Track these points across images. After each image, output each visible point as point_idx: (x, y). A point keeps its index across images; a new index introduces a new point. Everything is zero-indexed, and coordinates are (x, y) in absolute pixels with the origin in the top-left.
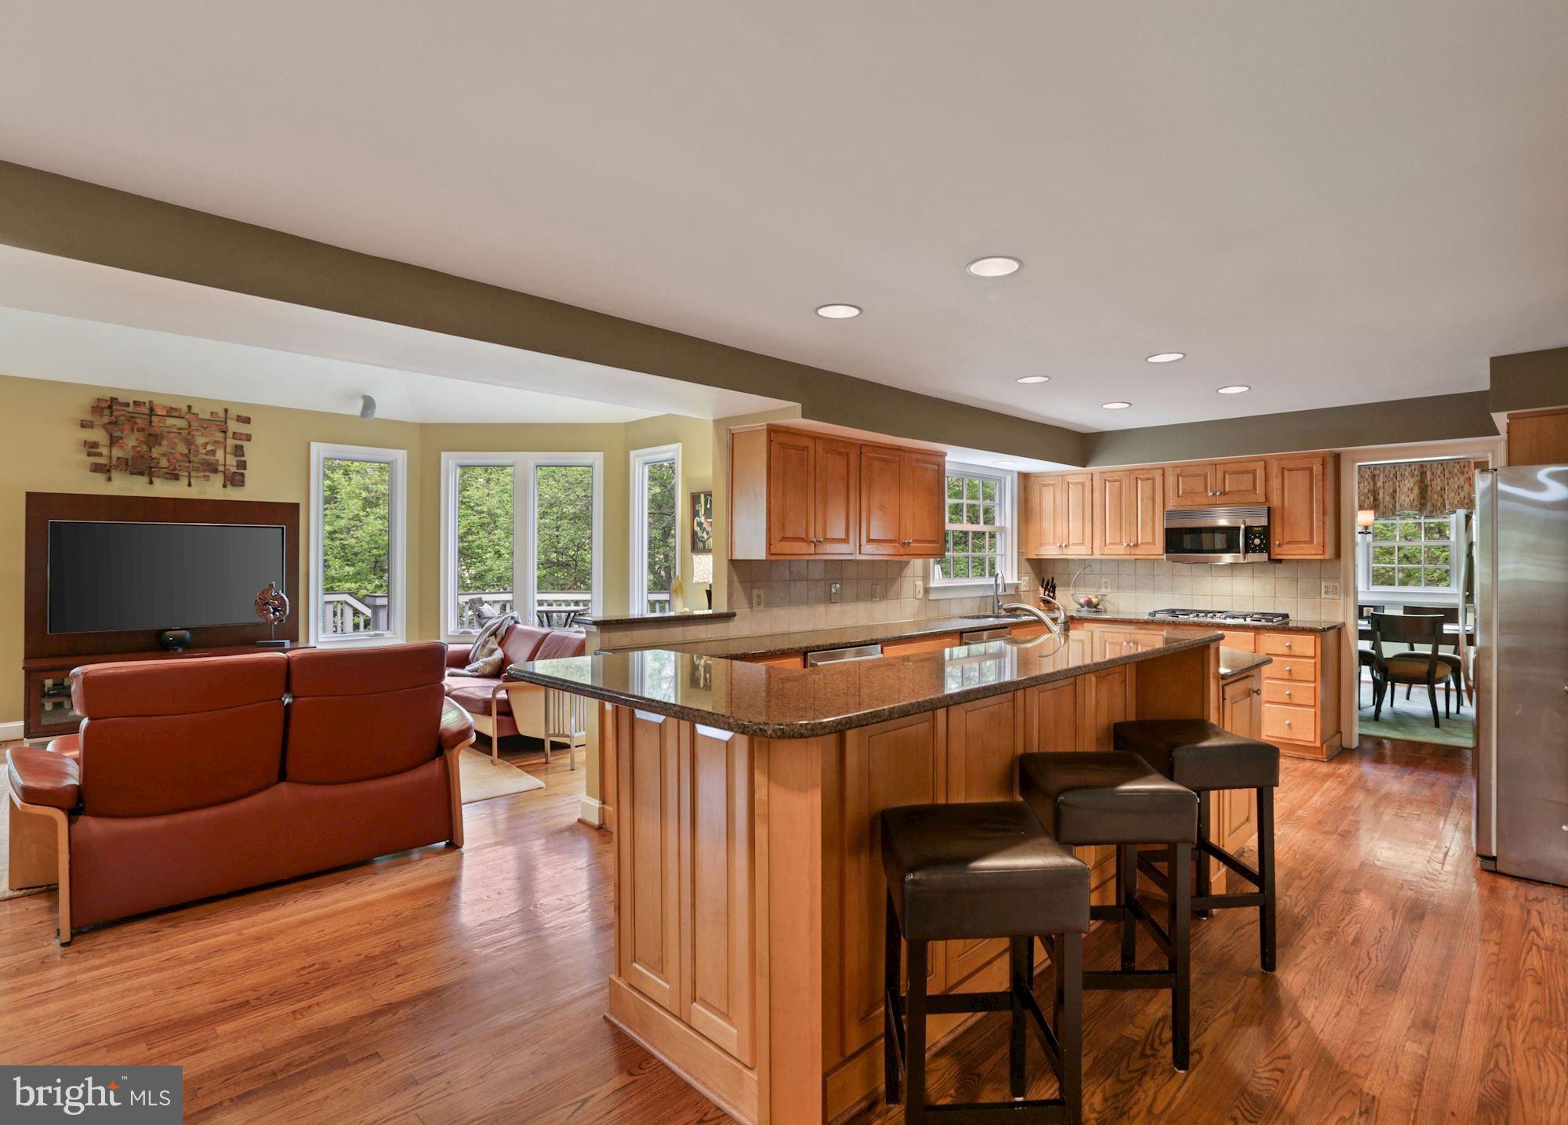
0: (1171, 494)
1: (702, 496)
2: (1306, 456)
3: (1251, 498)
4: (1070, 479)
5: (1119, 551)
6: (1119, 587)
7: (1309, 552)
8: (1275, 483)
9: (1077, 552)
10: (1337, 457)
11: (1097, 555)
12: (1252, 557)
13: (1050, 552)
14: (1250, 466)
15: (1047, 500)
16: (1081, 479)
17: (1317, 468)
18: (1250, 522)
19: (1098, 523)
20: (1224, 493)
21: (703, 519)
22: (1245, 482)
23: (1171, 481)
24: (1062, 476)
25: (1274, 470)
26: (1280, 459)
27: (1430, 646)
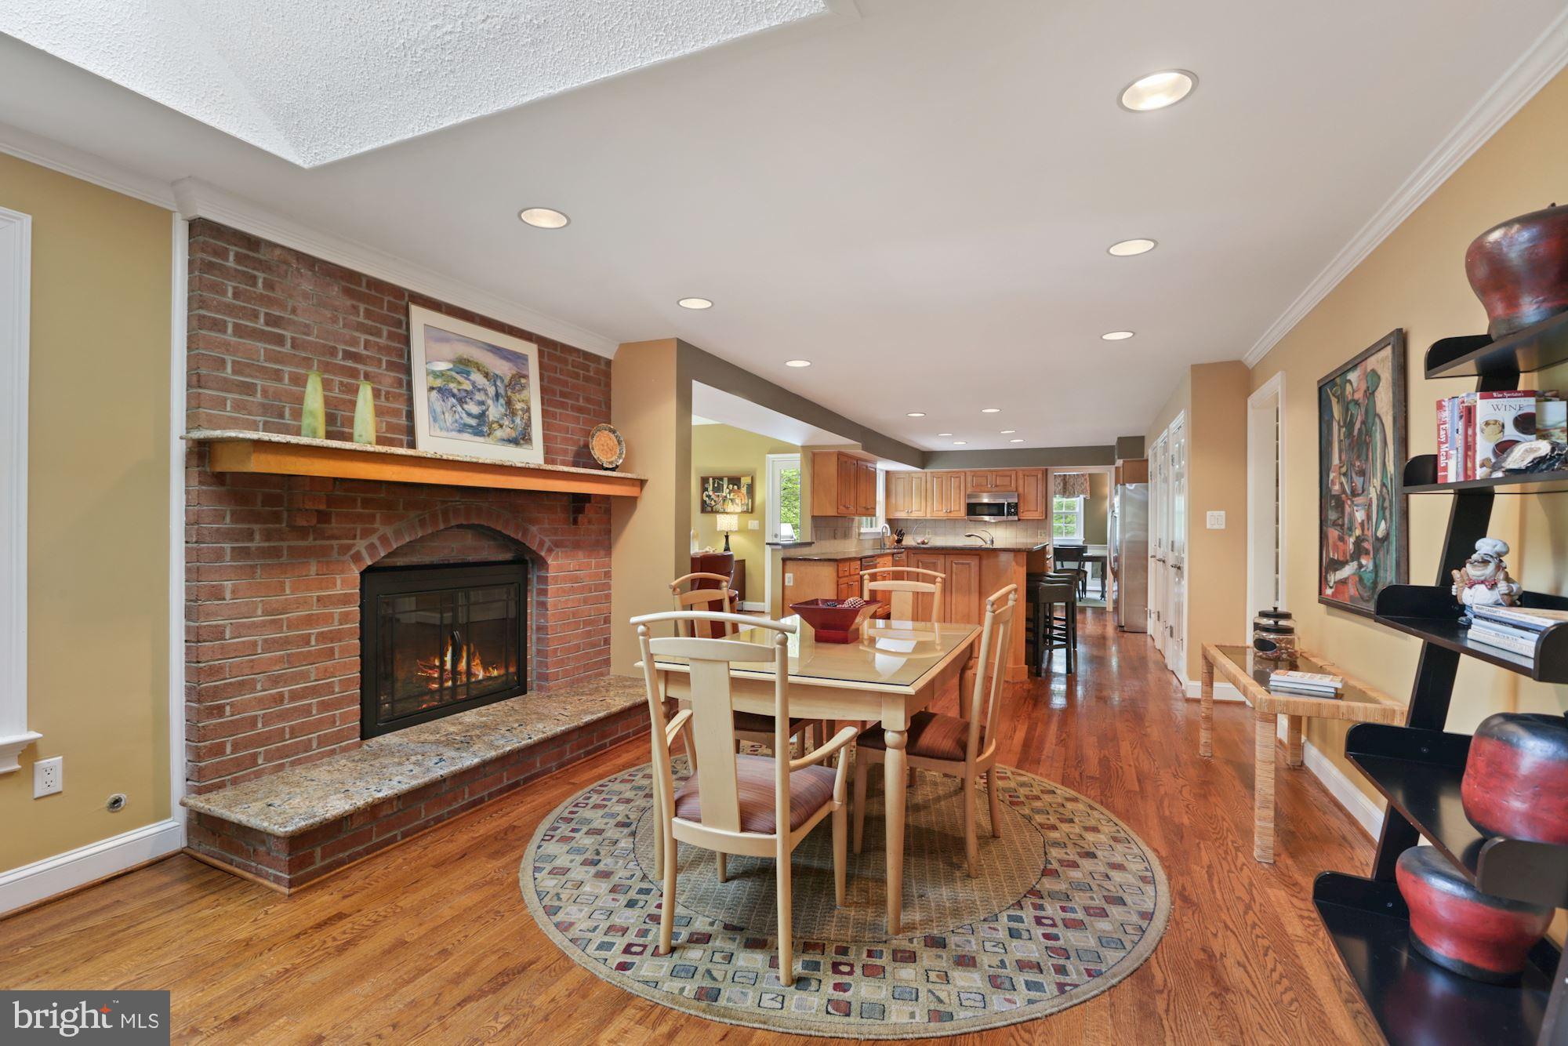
0: (969, 485)
1: (711, 479)
2: (1036, 470)
3: (1009, 489)
4: (913, 475)
5: (942, 514)
6: (936, 534)
7: (1036, 515)
8: (1021, 482)
9: (915, 515)
10: (1047, 470)
11: (929, 516)
12: (1011, 518)
13: (901, 515)
14: (1008, 473)
15: (899, 487)
16: (919, 475)
17: (1040, 476)
18: (1010, 501)
19: (929, 500)
20: (996, 486)
21: (711, 493)
22: (1006, 481)
23: (969, 479)
24: (909, 473)
25: (1021, 475)
26: (1023, 470)
27: (1077, 563)
